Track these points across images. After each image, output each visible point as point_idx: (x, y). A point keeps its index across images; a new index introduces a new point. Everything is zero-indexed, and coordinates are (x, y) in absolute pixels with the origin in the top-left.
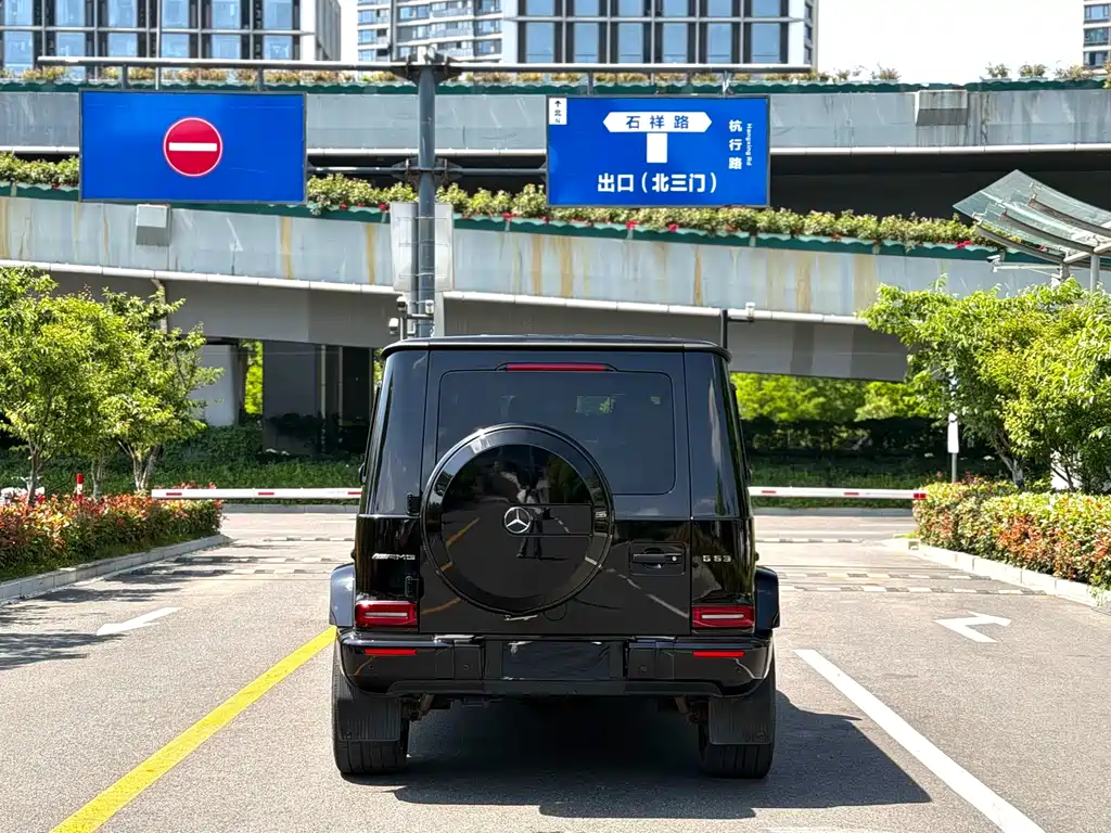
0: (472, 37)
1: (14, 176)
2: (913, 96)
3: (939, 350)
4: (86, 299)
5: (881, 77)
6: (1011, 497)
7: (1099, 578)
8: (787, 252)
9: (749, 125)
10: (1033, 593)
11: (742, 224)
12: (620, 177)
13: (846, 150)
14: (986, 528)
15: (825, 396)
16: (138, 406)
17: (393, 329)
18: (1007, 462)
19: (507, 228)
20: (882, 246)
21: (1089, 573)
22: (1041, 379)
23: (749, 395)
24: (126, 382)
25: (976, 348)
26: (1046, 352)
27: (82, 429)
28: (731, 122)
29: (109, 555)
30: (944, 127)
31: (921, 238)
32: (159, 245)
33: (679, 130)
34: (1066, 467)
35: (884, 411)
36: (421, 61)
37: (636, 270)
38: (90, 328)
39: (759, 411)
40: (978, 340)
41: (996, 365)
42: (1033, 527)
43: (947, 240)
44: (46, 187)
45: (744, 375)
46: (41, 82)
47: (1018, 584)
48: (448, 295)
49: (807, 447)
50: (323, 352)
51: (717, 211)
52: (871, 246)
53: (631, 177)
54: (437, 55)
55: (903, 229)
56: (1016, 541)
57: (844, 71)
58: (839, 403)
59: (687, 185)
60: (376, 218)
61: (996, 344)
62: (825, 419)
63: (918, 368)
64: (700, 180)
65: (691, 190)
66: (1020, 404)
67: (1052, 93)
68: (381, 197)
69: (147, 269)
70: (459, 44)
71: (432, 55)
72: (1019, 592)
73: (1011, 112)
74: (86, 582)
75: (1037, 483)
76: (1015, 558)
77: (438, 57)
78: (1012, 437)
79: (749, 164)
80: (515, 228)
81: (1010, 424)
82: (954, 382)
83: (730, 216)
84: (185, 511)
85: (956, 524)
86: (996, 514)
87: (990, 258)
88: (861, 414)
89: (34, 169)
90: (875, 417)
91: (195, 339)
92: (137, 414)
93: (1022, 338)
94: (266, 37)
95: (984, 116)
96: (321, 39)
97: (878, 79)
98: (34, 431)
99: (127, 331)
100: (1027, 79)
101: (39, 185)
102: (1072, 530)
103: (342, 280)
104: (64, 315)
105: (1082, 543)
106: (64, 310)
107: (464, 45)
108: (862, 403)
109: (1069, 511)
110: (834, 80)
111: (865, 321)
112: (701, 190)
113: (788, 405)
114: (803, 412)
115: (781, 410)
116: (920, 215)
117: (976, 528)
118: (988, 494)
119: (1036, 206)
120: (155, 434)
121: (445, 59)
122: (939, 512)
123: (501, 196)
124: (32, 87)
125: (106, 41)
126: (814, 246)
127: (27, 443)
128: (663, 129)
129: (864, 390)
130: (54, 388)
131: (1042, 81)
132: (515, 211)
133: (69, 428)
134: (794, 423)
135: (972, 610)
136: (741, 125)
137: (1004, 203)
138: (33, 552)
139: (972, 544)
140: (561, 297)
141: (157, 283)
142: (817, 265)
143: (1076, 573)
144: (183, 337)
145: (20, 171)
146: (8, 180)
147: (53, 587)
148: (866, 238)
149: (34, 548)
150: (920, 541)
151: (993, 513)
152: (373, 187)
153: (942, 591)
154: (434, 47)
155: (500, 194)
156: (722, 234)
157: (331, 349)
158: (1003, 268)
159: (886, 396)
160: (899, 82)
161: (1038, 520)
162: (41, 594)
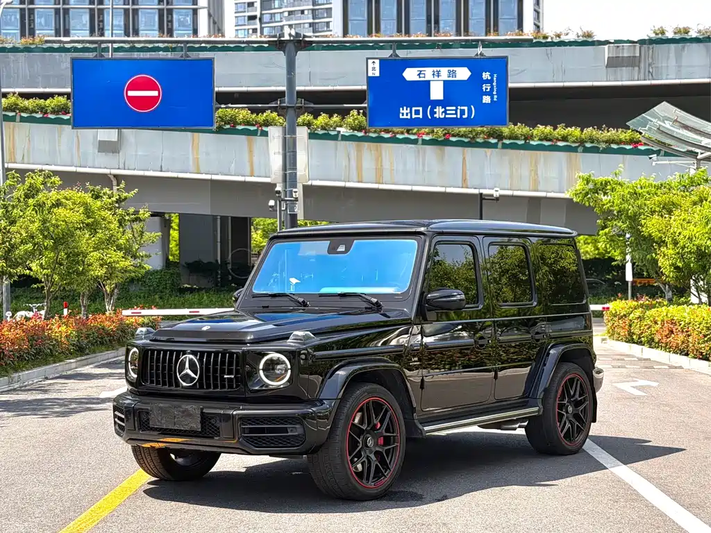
0: (311, 7)
1: (18, 109)
2: (604, 48)
3: (618, 216)
4: (78, 191)
5: (583, 36)
6: (664, 308)
8: (522, 152)
9: (495, 75)
10: (676, 368)
11: (492, 134)
12: (414, 109)
13: (560, 84)
14: (648, 328)
16: (110, 257)
17: (271, 207)
18: (661, 286)
19: (340, 138)
20: (584, 146)
21: (709, 354)
22: (680, 234)
24: (103, 243)
25: (640, 215)
27: (77, 273)
28: (484, 74)
29: (94, 352)
30: (624, 69)
31: (609, 142)
32: (113, 153)
33: (451, 79)
34: (697, 290)
35: (589, 254)
36: (287, 37)
37: (424, 165)
38: (82, 210)
41: (652, 225)
42: (676, 327)
43: (626, 143)
44: (39, 115)
46: (33, 46)
47: (668, 362)
48: (304, 183)
50: (219, 221)
51: (476, 127)
52: (577, 147)
53: (421, 109)
54: (297, 33)
55: (597, 136)
56: (666, 336)
57: (558, 33)
59: (456, 114)
60: (254, 133)
61: (653, 212)
63: (604, 227)
64: (464, 110)
65: (459, 117)
66: (668, 249)
67: (695, 45)
68: (257, 119)
69: (105, 168)
70: (302, 12)
71: (293, 33)
72: (667, 367)
73: (668, 58)
75: (682, 299)
76: (666, 346)
77: (298, 34)
78: (663, 270)
79: (495, 99)
80: (345, 138)
81: (662, 262)
82: (628, 236)
83: (485, 129)
85: (630, 326)
86: (654, 319)
87: (651, 155)
89: (31, 104)
91: (144, 213)
92: (109, 263)
93: (668, 208)
94: (175, 10)
95: (650, 61)
96: (212, 12)
97: (581, 38)
98: (47, 275)
100: (678, 37)
101: (34, 115)
102: (699, 328)
103: (233, 173)
104: (67, 202)
105: (705, 336)
106: (66, 198)
107: (306, 12)
109: (697, 316)
110: (552, 38)
112: (465, 116)
116: (608, 127)
117: (642, 328)
118: (650, 306)
119: (677, 124)
121: (302, 36)
124: (27, 50)
125: (68, 15)
126: (540, 148)
127: (42, 282)
128: (440, 78)
130: (60, 247)
131: (688, 37)
133: (69, 272)
135: (636, 378)
136: (490, 76)
137: (659, 122)
138: (51, 350)
139: (640, 338)
140: (376, 183)
141: (112, 177)
142: (542, 160)
143: (702, 355)
144: (136, 212)
145: (22, 105)
146: (14, 111)
147: (63, 371)
148: (574, 142)
149: (51, 347)
150: (608, 337)
151: (652, 319)
152: (252, 113)
153: (619, 367)
154: (286, 14)
155: (335, 117)
156: (480, 140)
157: (224, 219)
158: (658, 162)
159: (591, 244)
160: (595, 39)
161: (679, 322)
162: (57, 375)
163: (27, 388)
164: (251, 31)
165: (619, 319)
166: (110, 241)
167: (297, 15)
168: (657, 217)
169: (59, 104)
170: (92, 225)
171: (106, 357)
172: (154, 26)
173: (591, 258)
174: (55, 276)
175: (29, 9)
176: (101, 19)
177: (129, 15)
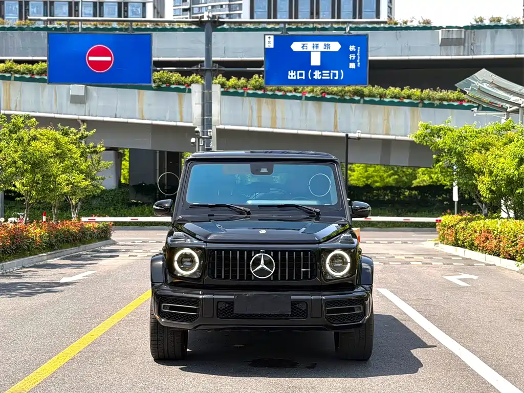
0: (228, 3)
1: (13, 71)
2: (439, 32)
3: (448, 153)
4: (51, 129)
5: (423, 23)
6: (482, 221)
7: (520, 258)
8: (378, 106)
9: (359, 48)
10: (490, 265)
11: (356, 93)
12: (298, 72)
13: (406, 58)
14: (469, 236)
15: (398, 175)
16: (74, 179)
17: (193, 143)
18: (480, 205)
19: (245, 95)
20: (424, 103)
21: (516, 255)
22: (494, 166)
23: (361, 174)
24: (69, 168)
25: (465, 152)
26: (497, 153)
27: (49, 190)
28: (351, 47)
29: (61, 248)
30: (453, 47)
31: (442, 100)
32: (81, 103)
33: (326, 50)
34: (506, 207)
35: (426, 182)
36: (206, 19)
37: (306, 115)
38: (53, 143)
39: (366, 182)
40: (466, 148)
41: (474, 160)
42: (491, 235)
43: (454, 101)
44: (28, 76)
45: (359, 165)
46: (25, 27)
47: (484, 262)
48: (218, 127)
49: (389, 199)
50: (158, 155)
51: (345, 87)
52: (418, 103)
53: (304, 72)
55: (433, 95)
56: (483, 242)
57: (405, 20)
58: (404, 178)
59: (330, 76)
60: (183, 91)
61: (474, 150)
62: (397, 186)
63: (438, 161)
64: (335, 73)
65: (332, 78)
66: (485, 178)
67: (505, 30)
68: (186, 80)
69: (75, 115)
70: (222, 6)
71: (211, 16)
72: (483, 265)
73: (485, 39)
74: (52, 260)
75: (495, 215)
76: (483, 249)
77: (214, 16)
78: (481, 193)
79: (359, 66)
80: (249, 95)
81: (480, 187)
82: (455, 167)
83: (351, 89)
84: (95, 228)
85: (456, 234)
86: (474, 229)
87: (472, 109)
88: (415, 183)
89: (22, 68)
90: (422, 185)
91: (100, 148)
92: (74, 183)
93: (486, 147)
94: (129, 3)
95: (472, 41)
96: (156, 6)
97: (422, 24)
98: (27, 191)
99: (70, 144)
100: (493, 24)
101: (24, 75)
102: (508, 236)
103: (167, 120)
104: (42, 137)
105: (512, 242)
106: (41, 134)
107: (224, 6)
108: (416, 178)
109: (507, 227)
110: (401, 24)
111: (414, 139)
112: (336, 78)
113: (380, 179)
114: (387, 182)
115: (377, 182)
116: (441, 89)
117: (465, 235)
118: (471, 220)
119: (493, 85)
120: (82, 192)
121: (217, 17)
124: (21, 29)
125: (53, 6)
126: (391, 103)
127: (24, 196)
128: (318, 50)
129: (417, 172)
130: (36, 170)
131: (500, 25)
132: (249, 87)
133: (43, 189)
134: (382, 188)
135: (461, 272)
136: (355, 48)
137: (479, 84)
138: (28, 246)
139: (463, 243)
140: (271, 128)
141: (80, 121)
142: (393, 113)
143: (510, 256)
144: (95, 147)
145: (16, 68)
146: (10, 73)
147: (37, 262)
148: (416, 100)
149: (28, 244)
150: (439, 242)
151: (472, 229)
152: (182, 76)
153: (448, 264)
154: (210, 8)
155: (242, 79)
156: (347, 98)
157: (161, 153)
158: (478, 114)
159: (427, 175)
160: (432, 26)
161: (493, 231)
162: (32, 265)
163: (8, 274)
165: (448, 229)
166: (74, 167)
167: (217, 9)
168: (477, 154)
169: (43, 68)
170: (61, 155)
171: (70, 252)
172: (114, 14)
173: (427, 184)
174: (33, 192)
175: (25, 2)
176: (77, 9)
177: (96, 7)
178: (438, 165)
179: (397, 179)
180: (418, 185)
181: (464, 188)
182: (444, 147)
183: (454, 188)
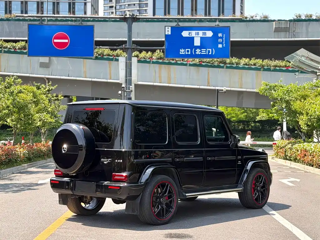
0: (138, 2)
1: (3, 47)
2: (273, 23)
3: (280, 101)
4: (30, 85)
5: (263, 18)
6: (301, 144)
8: (235, 70)
10: (307, 172)
11: (221, 62)
12: (186, 50)
13: (253, 40)
14: (294, 153)
15: (247, 113)
16: (44, 117)
17: (120, 94)
18: (300, 133)
19: (151, 63)
20: (264, 68)
22: (309, 110)
24: (41, 110)
25: (291, 100)
26: (311, 102)
27: (28, 124)
28: (219, 34)
29: (36, 161)
30: (282, 33)
31: (276, 66)
32: (46, 68)
33: (204, 36)
34: (317, 136)
35: (265, 118)
36: (128, 16)
37: (190, 75)
38: (31, 94)
40: (292, 98)
41: (296, 105)
42: (307, 153)
43: (283, 67)
44: (13, 50)
46: (10, 18)
47: (303, 169)
49: (241, 128)
51: (214, 59)
52: (260, 68)
53: (190, 50)
55: (270, 63)
56: (303, 157)
57: (252, 16)
58: (251, 115)
59: (206, 52)
60: (112, 60)
61: (297, 99)
62: (247, 120)
63: (274, 106)
64: (210, 51)
65: (207, 54)
66: (304, 117)
67: (315, 23)
68: (113, 53)
69: (43, 75)
70: (134, 5)
71: (131, 14)
72: (303, 172)
73: (302, 28)
74: (30, 169)
75: (310, 140)
76: (302, 162)
77: (133, 15)
78: (301, 126)
79: (224, 46)
80: (153, 63)
81: (301, 123)
82: (285, 110)
83: (218, 59)
85: (286, 152)
87: (295, 73)
88: (258, 118)
89: (9, 45)
90: (262, 119)
91: (60, 97)
92: (44, 119)
93: (304, 97)
94: (76, 3)
95: (294, 29)
96: (93, 4)
98: (15, 124)
100: (307, 18)
101: (10, 50)
102: (318, 154)
103: (102, 78)
104: (25, 91)
106: (24, 89)
107: (136, 5)
108: (258, 116)
109: (318, 148)
110: (249, 18)
111: (259, 92)
112: (210, 53)
113: (236, 116)
114: (240, 118)
115: (234, 117)
116: (275, 59)
117: (291, 153)
118: (295, 143)
119: (308, 59)
120: (49, 125)
121: (135, 15)
122: (280, 149)
123: (150, 53)
124: (8, 20)
125: (27, 4)
126: (243, 68)
127: (13, 128)
128: (199, 36)
129: (259, 111)
130: (21, 112)
131: (312, 19)
132: (154, 57)
133: (25, 123)
134: (237, 121)
135: (289, 177)
136: (222, 35)
137: (299, 58)
139: (290, 158)
140: (167, 84)
141: (46, 79)
142: (244, 74)
143: (319, 166)
144: (57, 96)
145: (5, 45)
146: (1, 48)
147: (21, 170)
148: (259, 66)
149: (16, 159)
150: (275, 157)
151: (296, 149)
152: (111, 51)
153: (281, 172)
154: (127, 5)
156: (216, 65)
157: (97, 99)
158: (299, 76)
159: (265, 113)
160: (269, 19)
161: (309, 151)
162: (18, 172)
163: (4, 178)
164: (111, 13)
166: (45, 109)
167: (132, 6)
168: (298, 102)
169: (22, 45)
170: (36, 102)
171: (41, 163)
174: (18, 125)
175: (9, 1)
176: (42, 6)
177: (55, 5)
178: (274, 108)
179: (246, 115)
180: (260, 119)
181: (290, 123)
182: (277, 97)
183: (284, 123)
